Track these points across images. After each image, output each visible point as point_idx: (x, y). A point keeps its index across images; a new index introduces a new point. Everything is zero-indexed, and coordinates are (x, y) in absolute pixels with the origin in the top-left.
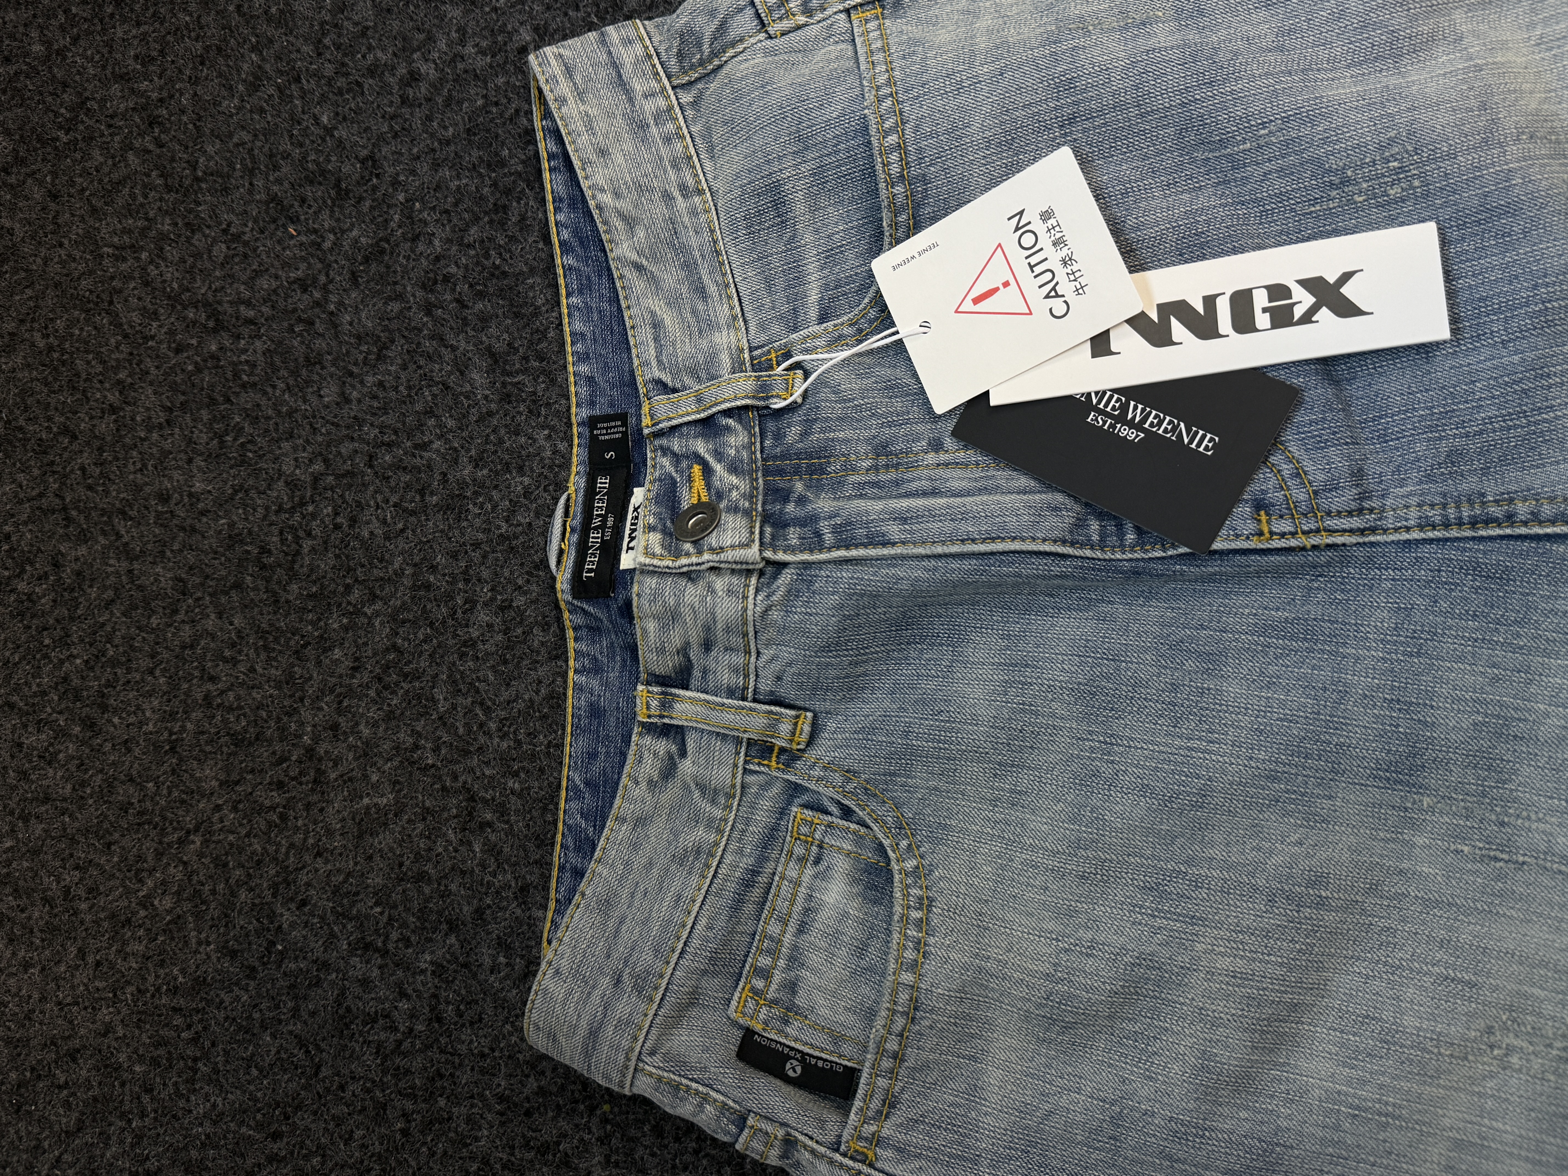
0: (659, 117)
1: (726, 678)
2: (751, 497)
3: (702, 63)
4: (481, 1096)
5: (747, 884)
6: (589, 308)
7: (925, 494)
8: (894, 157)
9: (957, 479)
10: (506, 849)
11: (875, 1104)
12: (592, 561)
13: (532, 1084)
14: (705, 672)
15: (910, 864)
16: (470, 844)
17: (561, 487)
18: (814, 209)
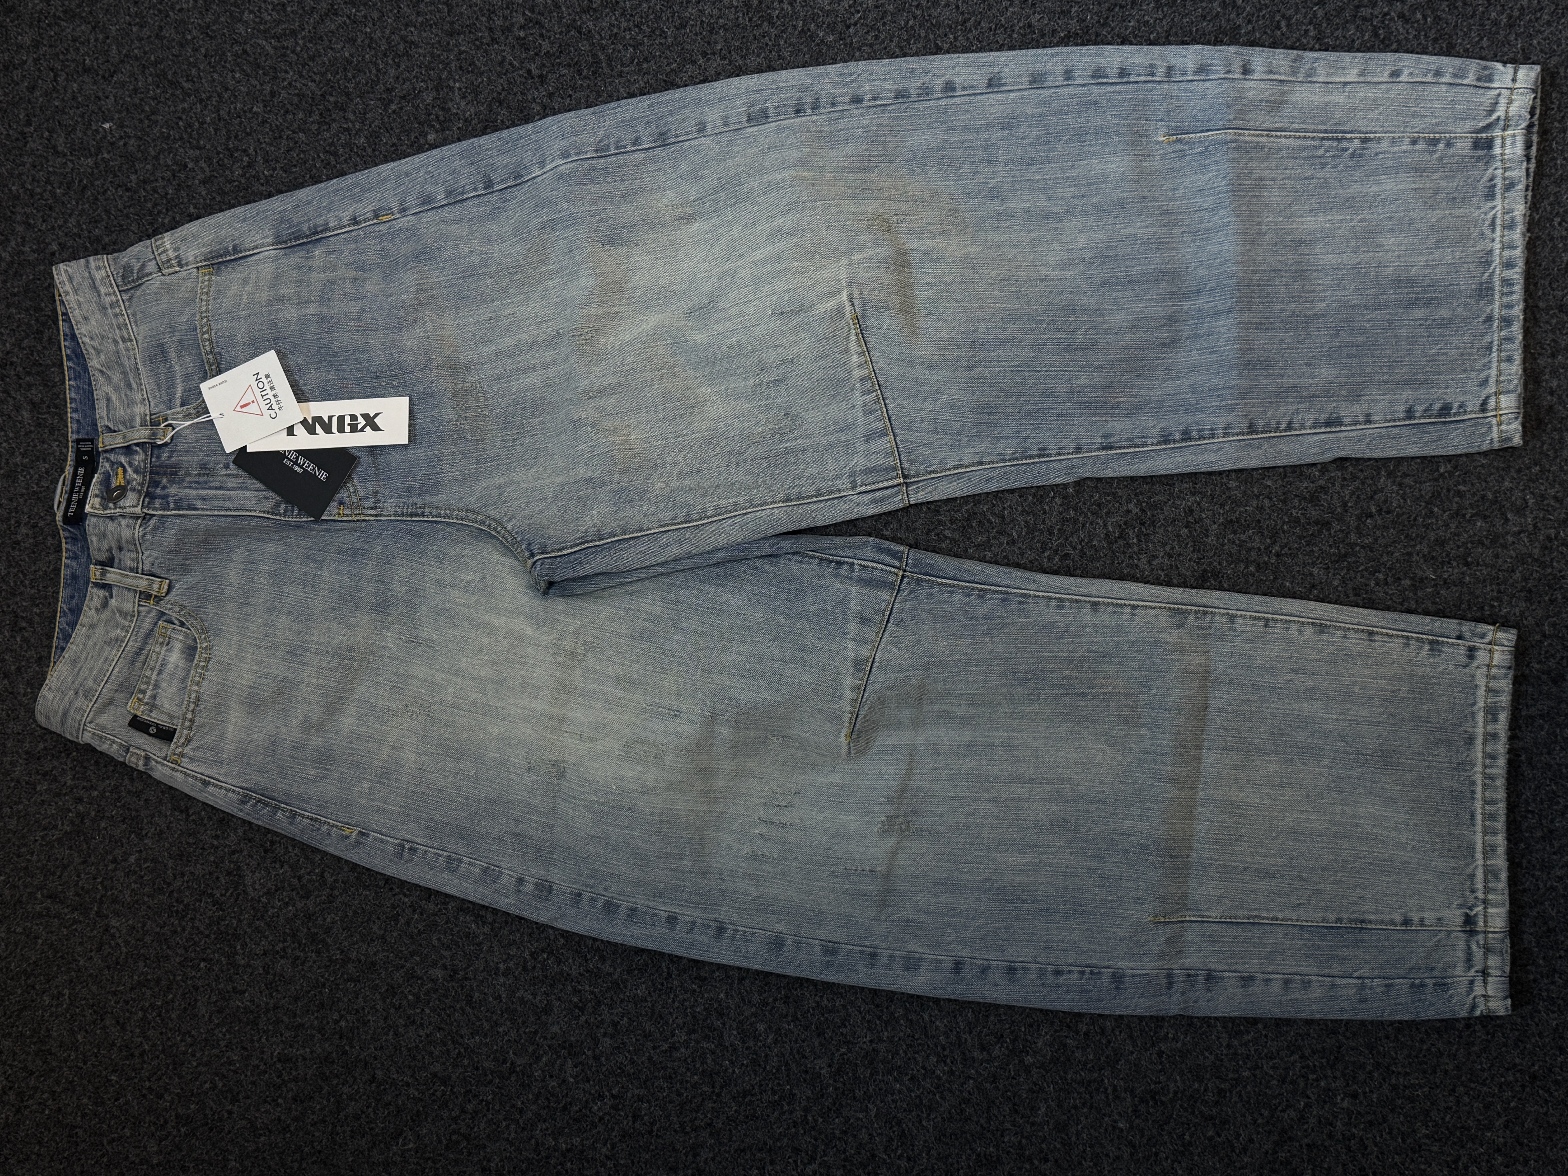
0: (112, 305)
1: (129, 563)
2: (142, 484)
3: (133, 281)
4: (17, 752)
5: (138, 654)
6: (79, 387)
7: (216, 488)
8: (207, 343)
9: (231, 483)
10: (32, 640)
11: (182, 740)
12: (73, 508)
13: (41, 746)
14: (120, 560)
15: (204, 645)
16: (15, 637)
17: (63, 471)
18: (179, 356)
